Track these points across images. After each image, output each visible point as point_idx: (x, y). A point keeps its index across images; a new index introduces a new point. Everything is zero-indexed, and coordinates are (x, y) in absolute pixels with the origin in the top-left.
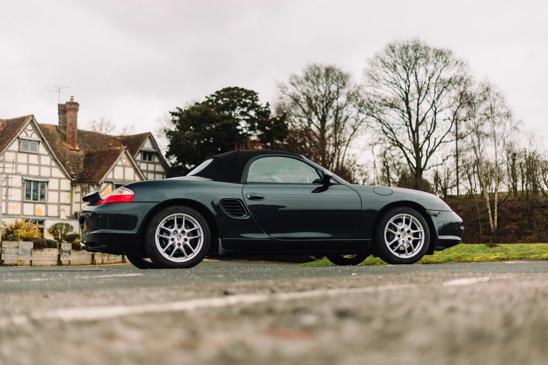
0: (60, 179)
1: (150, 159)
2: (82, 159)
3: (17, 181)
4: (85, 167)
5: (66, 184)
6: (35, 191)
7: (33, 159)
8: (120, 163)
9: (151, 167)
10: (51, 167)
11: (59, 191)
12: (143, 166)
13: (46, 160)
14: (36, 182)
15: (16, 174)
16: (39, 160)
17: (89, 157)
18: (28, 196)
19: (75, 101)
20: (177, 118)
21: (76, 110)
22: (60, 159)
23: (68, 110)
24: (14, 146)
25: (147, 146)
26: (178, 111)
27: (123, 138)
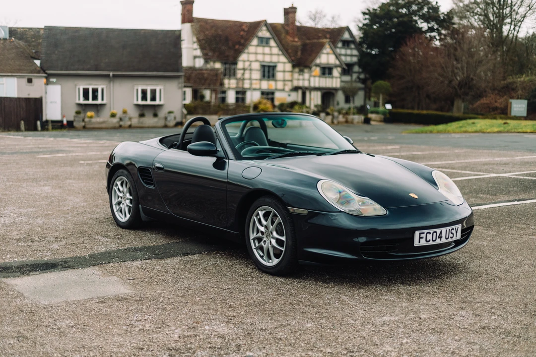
0: (284, 63)
1: (348, 46)
2: (300, 48)
3: (256, 66)
4: (302, 53)
5: (289, 67)
6: (269, 72)
7: (267, 50)
8: (324, 51)
9: (349, 52)
10: (278, 55)
11: (284, 71)
12: (343, 51)
13: (276, 50)
14: (269, 67)
15: (257, 61)
16: (271, 50)
17: (304, 45)
18: (264, 76)
19: (294, 6)
20: (367, 17)
21: (295, 12)
22: (285, 49)
23: (290, 12)
24: (255, 42)
25: (346, 36)
26: (367, 12)
27: (330, 30)
